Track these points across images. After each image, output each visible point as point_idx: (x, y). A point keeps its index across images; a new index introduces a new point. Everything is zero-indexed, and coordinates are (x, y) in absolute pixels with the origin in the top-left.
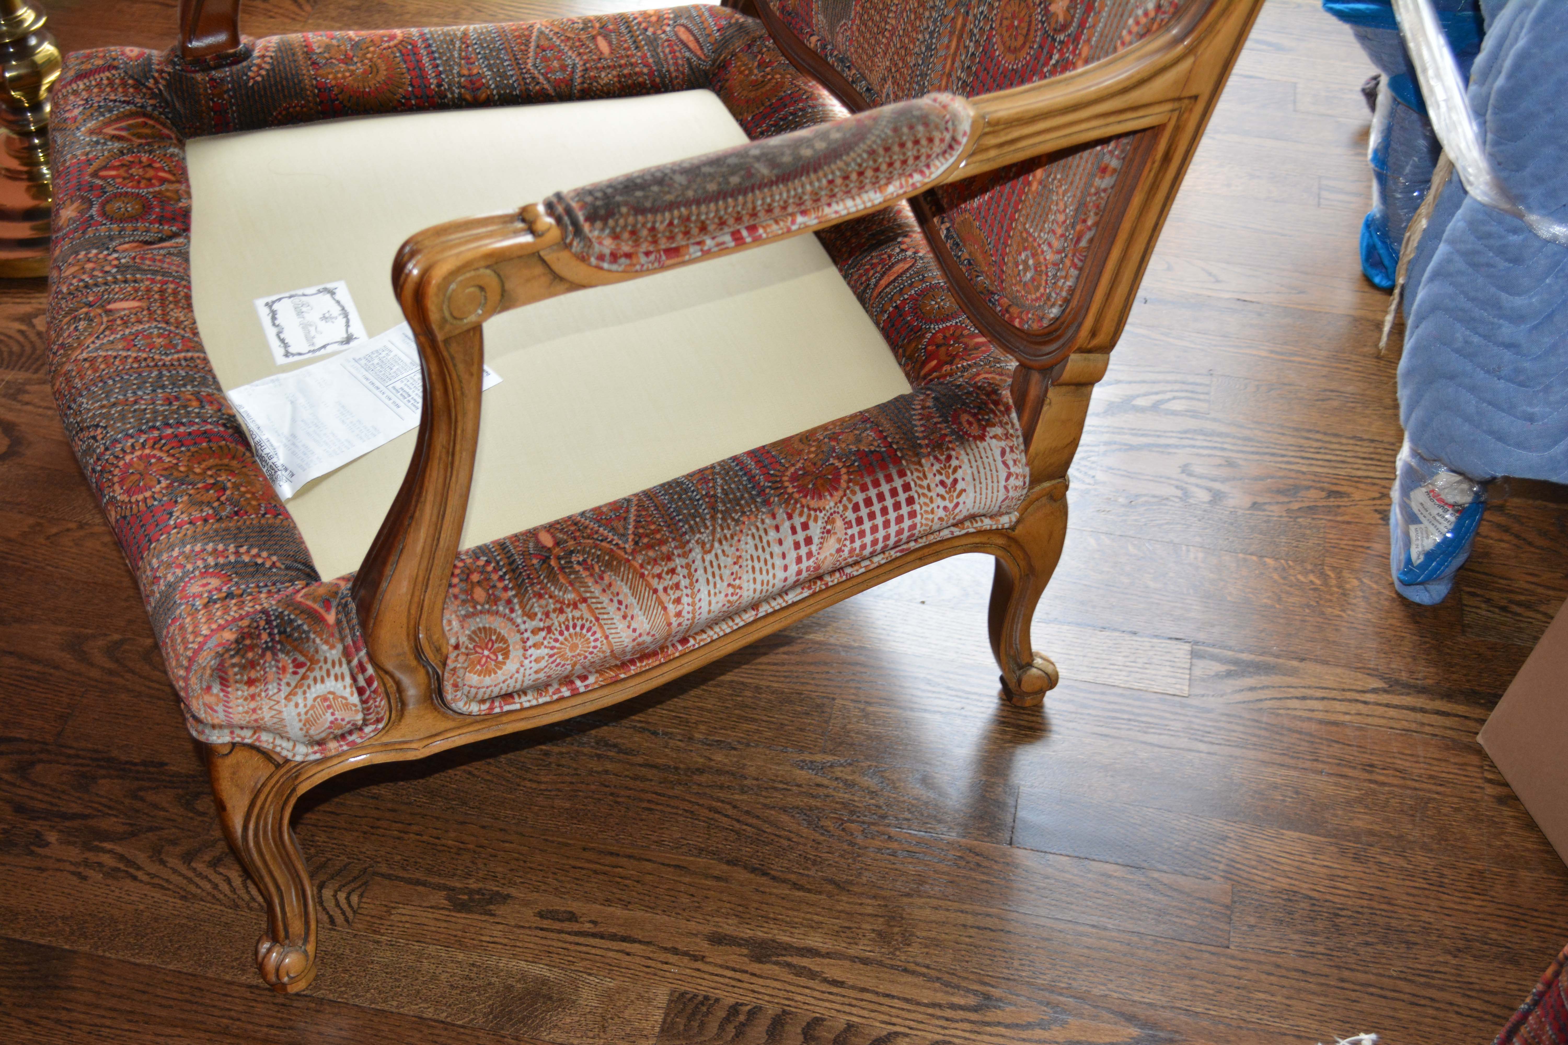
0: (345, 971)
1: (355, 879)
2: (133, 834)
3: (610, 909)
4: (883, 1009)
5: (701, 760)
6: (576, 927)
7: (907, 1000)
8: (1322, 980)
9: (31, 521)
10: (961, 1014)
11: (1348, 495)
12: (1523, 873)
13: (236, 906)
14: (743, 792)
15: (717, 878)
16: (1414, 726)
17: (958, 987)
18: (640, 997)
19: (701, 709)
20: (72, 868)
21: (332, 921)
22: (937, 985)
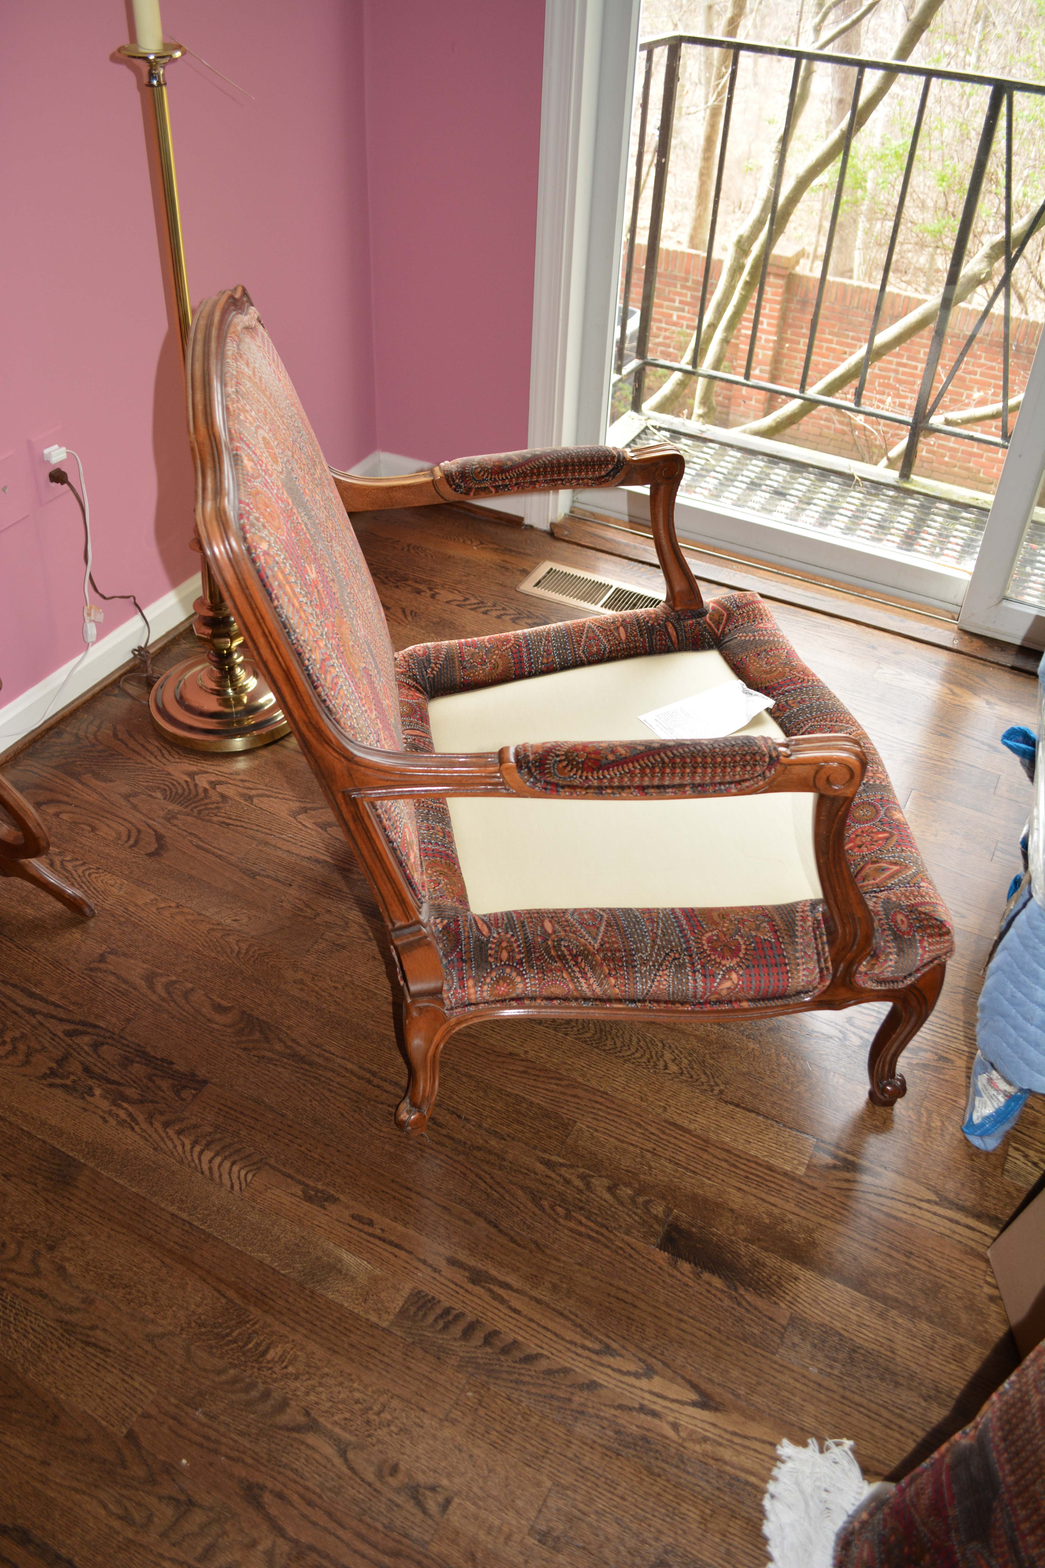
0: (229, 1220)
1: (254, 1163)
2: (141, 1102)
3: (394, 1224)
4: (540, 1336)
5: (481, 1141)
6: (371, 1230)
7: (556, 1335)
8: (832, 1394)
9: (152, 896)
10: (586, 1353)
11: (952, 1062)
13: (181, 1162)
14: (500, 1169)
15: (466, 1222)
16: (948, 1232)
17: (591, 1335)
18: (394, 1286)
19: (492, 1108)
20: (102, 1114)
21: (232, 1187)
22: (579, 1330)
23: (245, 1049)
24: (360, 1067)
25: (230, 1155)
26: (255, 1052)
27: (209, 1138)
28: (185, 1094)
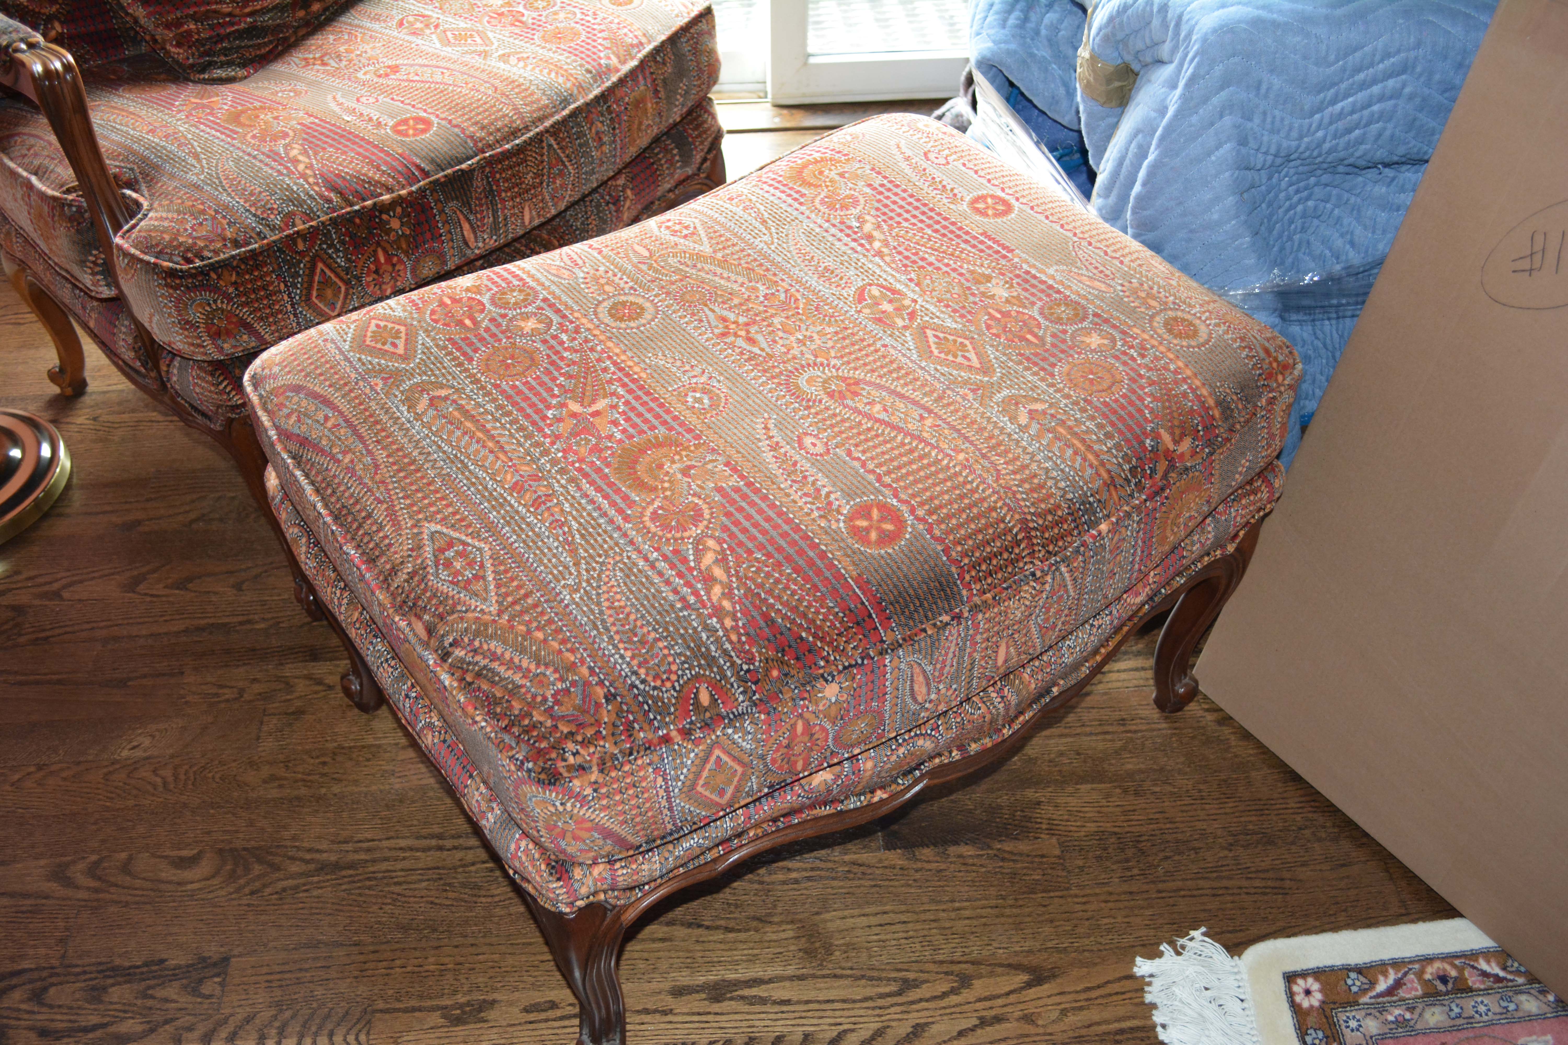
1: (359, 1020)
2: (152, 1031)
4: (827, 1014)
6: (558, 1013)
8: (1145, 896)
10: (888, 1001)
12: (1254, 774)
15: (662, 940)
17: (880, 979)
22: (863, 982)
23: (252, 893)
24: (417, 838)
25: (320, 1028)
26: (268, 890)
27: (277, 1024)
28: (206, 989)
